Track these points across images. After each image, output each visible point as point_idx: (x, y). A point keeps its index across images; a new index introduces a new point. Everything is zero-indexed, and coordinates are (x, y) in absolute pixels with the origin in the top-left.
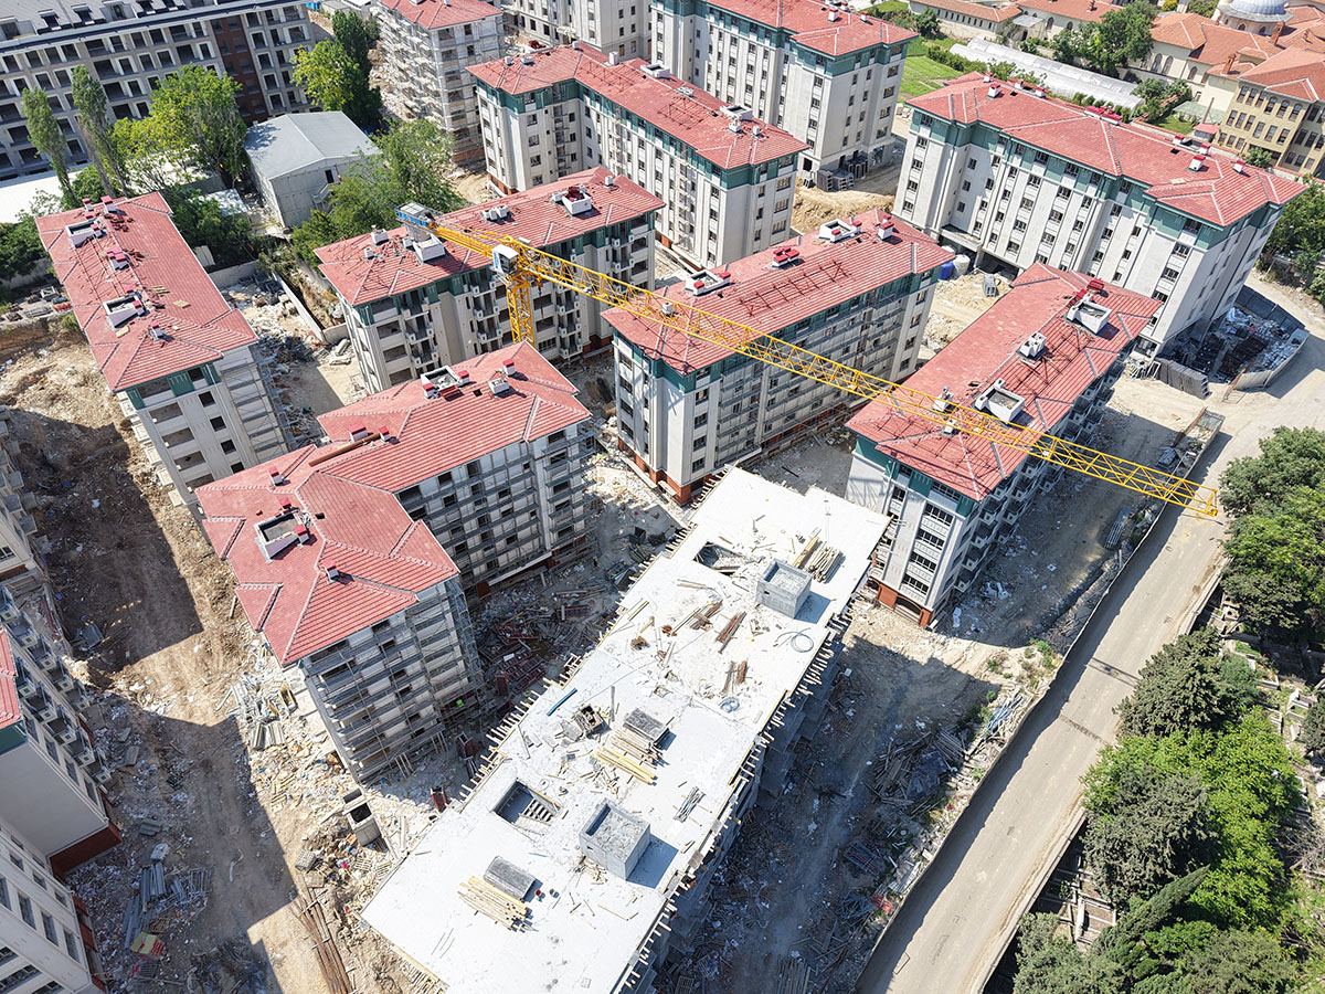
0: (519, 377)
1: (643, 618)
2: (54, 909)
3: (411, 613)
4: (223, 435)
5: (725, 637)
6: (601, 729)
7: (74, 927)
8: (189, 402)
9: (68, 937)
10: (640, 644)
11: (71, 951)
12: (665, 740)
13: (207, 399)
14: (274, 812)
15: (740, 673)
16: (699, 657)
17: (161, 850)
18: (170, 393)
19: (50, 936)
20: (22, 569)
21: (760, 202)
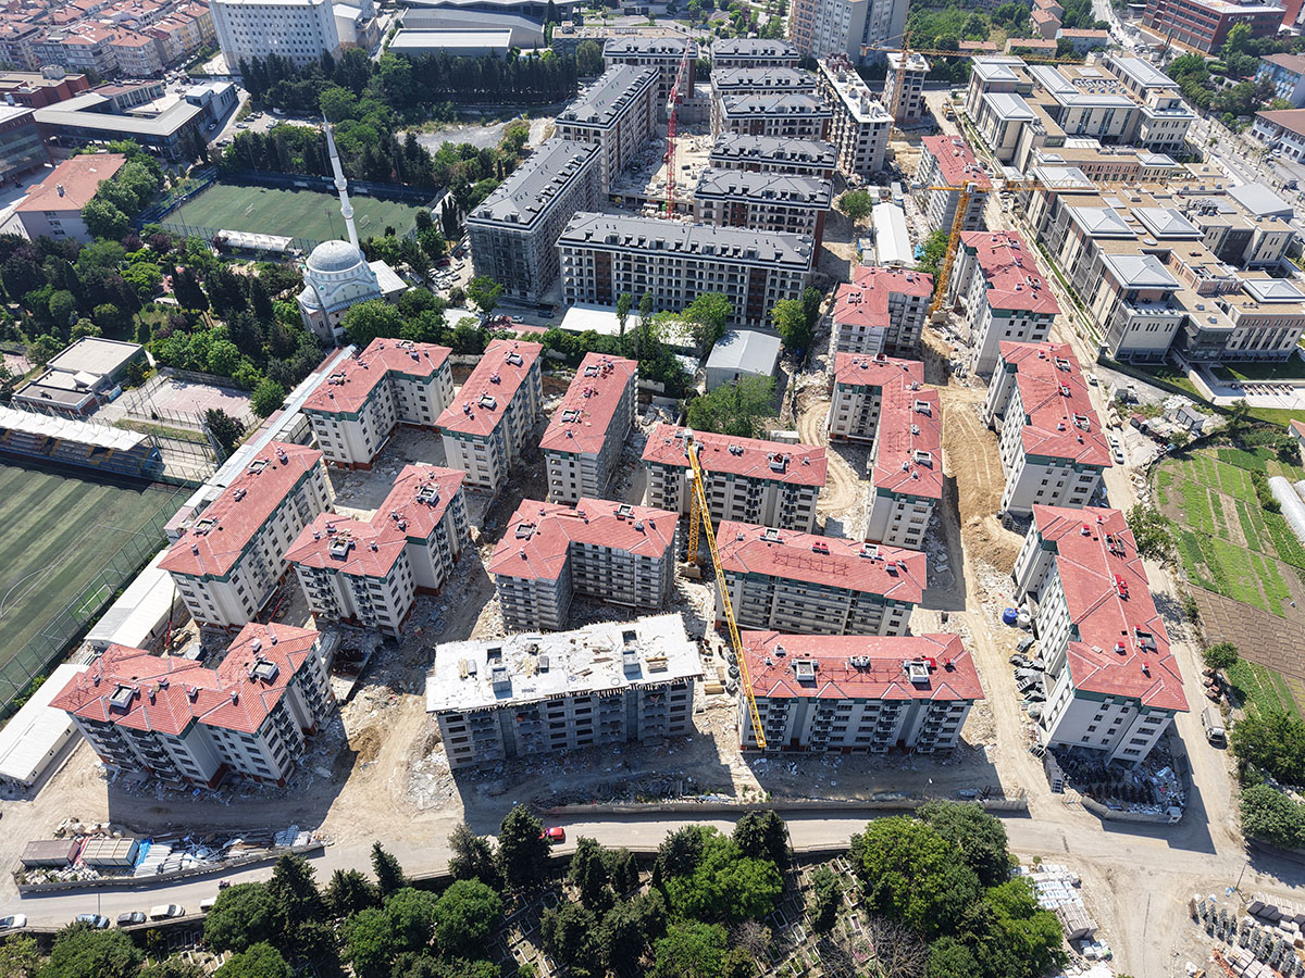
0: (653, 526)
1: (583, 636)
2: (404, 598)
3: (537, 583)
4: (573, 480)
5: (597, 661)
6: (534, 654)
7: (406, 609)
8: (566, 463)
9: (401, 609)
10: (573, 642)
11: (399, 614)
12: (545, 670)
13: (572, 465)
14: (480, 622)
15: (587, 673)
16: (584, 658)
17: (444, 608)
18: (559, 456)
19: (396, 604)
20: (489, 487)
21: (900, 512)
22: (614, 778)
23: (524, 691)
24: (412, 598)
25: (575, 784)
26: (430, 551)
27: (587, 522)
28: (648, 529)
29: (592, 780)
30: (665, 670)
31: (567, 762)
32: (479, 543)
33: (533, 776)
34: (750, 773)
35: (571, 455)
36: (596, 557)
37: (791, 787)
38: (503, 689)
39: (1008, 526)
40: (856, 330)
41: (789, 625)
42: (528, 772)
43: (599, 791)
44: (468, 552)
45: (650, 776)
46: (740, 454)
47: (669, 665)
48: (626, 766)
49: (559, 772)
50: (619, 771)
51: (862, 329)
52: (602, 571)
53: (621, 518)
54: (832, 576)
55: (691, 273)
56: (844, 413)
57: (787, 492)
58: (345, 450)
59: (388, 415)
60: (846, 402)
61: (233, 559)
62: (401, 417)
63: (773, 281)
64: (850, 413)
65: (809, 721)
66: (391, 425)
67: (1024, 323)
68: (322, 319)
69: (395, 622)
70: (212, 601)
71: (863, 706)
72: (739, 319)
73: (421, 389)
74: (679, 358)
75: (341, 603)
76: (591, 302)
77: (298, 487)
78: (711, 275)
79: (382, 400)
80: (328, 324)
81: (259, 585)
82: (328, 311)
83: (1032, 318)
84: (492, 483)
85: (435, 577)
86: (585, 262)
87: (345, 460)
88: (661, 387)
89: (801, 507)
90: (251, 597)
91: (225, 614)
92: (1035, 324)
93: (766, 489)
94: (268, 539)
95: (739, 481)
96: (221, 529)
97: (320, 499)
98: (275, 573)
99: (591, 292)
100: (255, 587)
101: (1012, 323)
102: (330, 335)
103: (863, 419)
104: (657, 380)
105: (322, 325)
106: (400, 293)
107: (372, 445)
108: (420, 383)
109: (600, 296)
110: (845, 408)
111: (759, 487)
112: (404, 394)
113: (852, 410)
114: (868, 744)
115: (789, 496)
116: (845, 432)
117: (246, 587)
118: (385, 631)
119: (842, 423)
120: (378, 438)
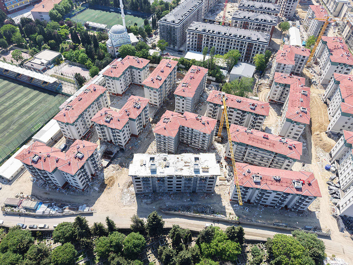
0: (208, 123)
1: (182, 157)
2: (127, 137)
3: (168, 138)
4: (183, 106)
5: (185, 166)
6: (165, 161)
7: (127, 140)
8: (181, 100)
9: (126, 140)
10: (178, 158)
11: (125, 142)
12: (168, 167)
13: (183, 101)
14: (150, 147)
15: (182, 170)
16: (181, 164)
17: (139, 142)
18: (180, 97)
19: (124, 139)
20: (157, 106)
21: (293, 127)
22: (187, 204)
23: (160, 173)
24: (130, 137)
25: (174, 204)
26: (136, 123)
27: (186, 120)
28: (206, 124)
29: (180, 203)
30: (208, 172)
31: (172, 196)
32: (152, 122)
33: (161, 199)
34: (232, 209)
35: (183, 97)
36: (188, 131)
37: (246, 216)
38: (154, 171)
39: (329, 136)
40: (282, 65)
41: (250, 161)
42: (159, 198)
43: (181, 207)
44: (148, 125)
45: (199, 205)
46: (240, 102)
47: (209, 170)
48: (191, 200)
49: (169, 199)
50: (189, 201)
51: (285, 65)
52: (190, 136)
53: (198, 120)
54: (269, 147)
55: (228, 43)
56: (275, 93)
57: (255, 117)
58: (115, 89)
59: (129, 80)
60: (277, 89)
61: (75, 119)
62: (133, 81)
63: (255, 48)
64: (277, 93)
65: (255, 195)
66: (129, 83)
67: (342, 68)
68: (113, 49)
69: (123, 144)
70: (69, 131)
71: (276, 193)
72: (242, 60)
73: (139, 72)
74: (221, 70)
75: (108, 136)
76: (195, 50)
77: (98, 99)
78: (235, 44)
79: (127, 75)
80: (114, 51)
81: (84, 128)
82: (114, 47)
83: (345, 66)
84: (158, 104)
85: (137, 132)
86: (194, 37)
87: (114, 93)
88: (214, 79)
89: (258, 122)
90: (81, 131)
91: (73, 135)
92: (346, 68)
93: (247, 115)
94: (88, 114)
95: (239, 112)
96: (73, 109)
97: (105, 104)
98: (89, 125)
99: (195, 47)
100: (82, 128)
101: (338, 68)
102: (115, 54)
103: (281, 95)
104: (214, 76)
105: (112, 51)
106: (136, 43)
107: (123, 89)
108: (139, 71)
109: (198, 49)
110: (276, 91)
111: (245, 114)
112: (134, 74)
113: (278, 92)
114: (274, 205)
115: (255, 118)
116: (275, 99)
117: (79, 128)
118: (120, 147)
119: (274, 96)
120: (125, 87)
